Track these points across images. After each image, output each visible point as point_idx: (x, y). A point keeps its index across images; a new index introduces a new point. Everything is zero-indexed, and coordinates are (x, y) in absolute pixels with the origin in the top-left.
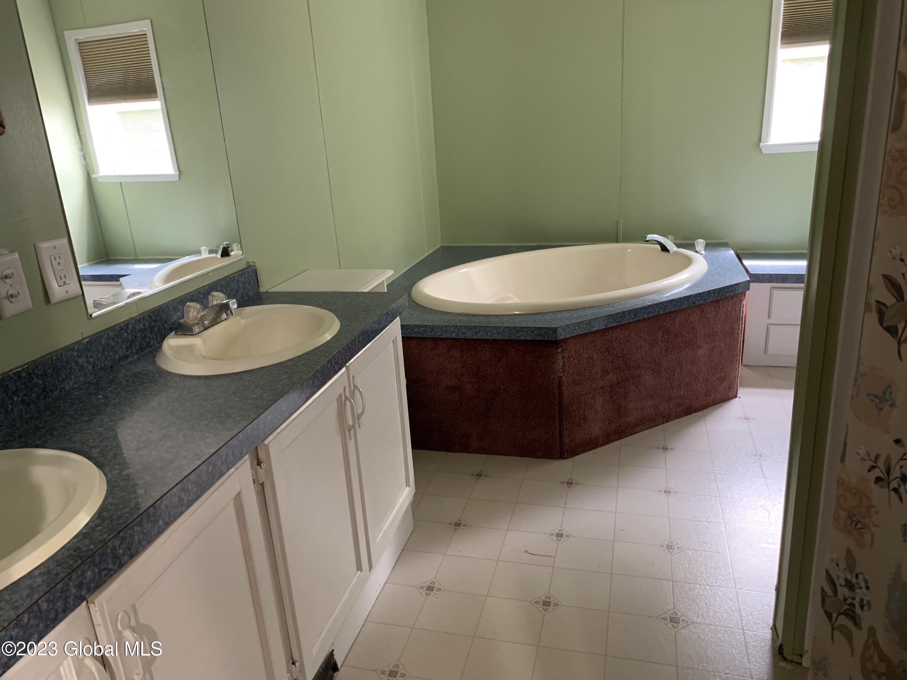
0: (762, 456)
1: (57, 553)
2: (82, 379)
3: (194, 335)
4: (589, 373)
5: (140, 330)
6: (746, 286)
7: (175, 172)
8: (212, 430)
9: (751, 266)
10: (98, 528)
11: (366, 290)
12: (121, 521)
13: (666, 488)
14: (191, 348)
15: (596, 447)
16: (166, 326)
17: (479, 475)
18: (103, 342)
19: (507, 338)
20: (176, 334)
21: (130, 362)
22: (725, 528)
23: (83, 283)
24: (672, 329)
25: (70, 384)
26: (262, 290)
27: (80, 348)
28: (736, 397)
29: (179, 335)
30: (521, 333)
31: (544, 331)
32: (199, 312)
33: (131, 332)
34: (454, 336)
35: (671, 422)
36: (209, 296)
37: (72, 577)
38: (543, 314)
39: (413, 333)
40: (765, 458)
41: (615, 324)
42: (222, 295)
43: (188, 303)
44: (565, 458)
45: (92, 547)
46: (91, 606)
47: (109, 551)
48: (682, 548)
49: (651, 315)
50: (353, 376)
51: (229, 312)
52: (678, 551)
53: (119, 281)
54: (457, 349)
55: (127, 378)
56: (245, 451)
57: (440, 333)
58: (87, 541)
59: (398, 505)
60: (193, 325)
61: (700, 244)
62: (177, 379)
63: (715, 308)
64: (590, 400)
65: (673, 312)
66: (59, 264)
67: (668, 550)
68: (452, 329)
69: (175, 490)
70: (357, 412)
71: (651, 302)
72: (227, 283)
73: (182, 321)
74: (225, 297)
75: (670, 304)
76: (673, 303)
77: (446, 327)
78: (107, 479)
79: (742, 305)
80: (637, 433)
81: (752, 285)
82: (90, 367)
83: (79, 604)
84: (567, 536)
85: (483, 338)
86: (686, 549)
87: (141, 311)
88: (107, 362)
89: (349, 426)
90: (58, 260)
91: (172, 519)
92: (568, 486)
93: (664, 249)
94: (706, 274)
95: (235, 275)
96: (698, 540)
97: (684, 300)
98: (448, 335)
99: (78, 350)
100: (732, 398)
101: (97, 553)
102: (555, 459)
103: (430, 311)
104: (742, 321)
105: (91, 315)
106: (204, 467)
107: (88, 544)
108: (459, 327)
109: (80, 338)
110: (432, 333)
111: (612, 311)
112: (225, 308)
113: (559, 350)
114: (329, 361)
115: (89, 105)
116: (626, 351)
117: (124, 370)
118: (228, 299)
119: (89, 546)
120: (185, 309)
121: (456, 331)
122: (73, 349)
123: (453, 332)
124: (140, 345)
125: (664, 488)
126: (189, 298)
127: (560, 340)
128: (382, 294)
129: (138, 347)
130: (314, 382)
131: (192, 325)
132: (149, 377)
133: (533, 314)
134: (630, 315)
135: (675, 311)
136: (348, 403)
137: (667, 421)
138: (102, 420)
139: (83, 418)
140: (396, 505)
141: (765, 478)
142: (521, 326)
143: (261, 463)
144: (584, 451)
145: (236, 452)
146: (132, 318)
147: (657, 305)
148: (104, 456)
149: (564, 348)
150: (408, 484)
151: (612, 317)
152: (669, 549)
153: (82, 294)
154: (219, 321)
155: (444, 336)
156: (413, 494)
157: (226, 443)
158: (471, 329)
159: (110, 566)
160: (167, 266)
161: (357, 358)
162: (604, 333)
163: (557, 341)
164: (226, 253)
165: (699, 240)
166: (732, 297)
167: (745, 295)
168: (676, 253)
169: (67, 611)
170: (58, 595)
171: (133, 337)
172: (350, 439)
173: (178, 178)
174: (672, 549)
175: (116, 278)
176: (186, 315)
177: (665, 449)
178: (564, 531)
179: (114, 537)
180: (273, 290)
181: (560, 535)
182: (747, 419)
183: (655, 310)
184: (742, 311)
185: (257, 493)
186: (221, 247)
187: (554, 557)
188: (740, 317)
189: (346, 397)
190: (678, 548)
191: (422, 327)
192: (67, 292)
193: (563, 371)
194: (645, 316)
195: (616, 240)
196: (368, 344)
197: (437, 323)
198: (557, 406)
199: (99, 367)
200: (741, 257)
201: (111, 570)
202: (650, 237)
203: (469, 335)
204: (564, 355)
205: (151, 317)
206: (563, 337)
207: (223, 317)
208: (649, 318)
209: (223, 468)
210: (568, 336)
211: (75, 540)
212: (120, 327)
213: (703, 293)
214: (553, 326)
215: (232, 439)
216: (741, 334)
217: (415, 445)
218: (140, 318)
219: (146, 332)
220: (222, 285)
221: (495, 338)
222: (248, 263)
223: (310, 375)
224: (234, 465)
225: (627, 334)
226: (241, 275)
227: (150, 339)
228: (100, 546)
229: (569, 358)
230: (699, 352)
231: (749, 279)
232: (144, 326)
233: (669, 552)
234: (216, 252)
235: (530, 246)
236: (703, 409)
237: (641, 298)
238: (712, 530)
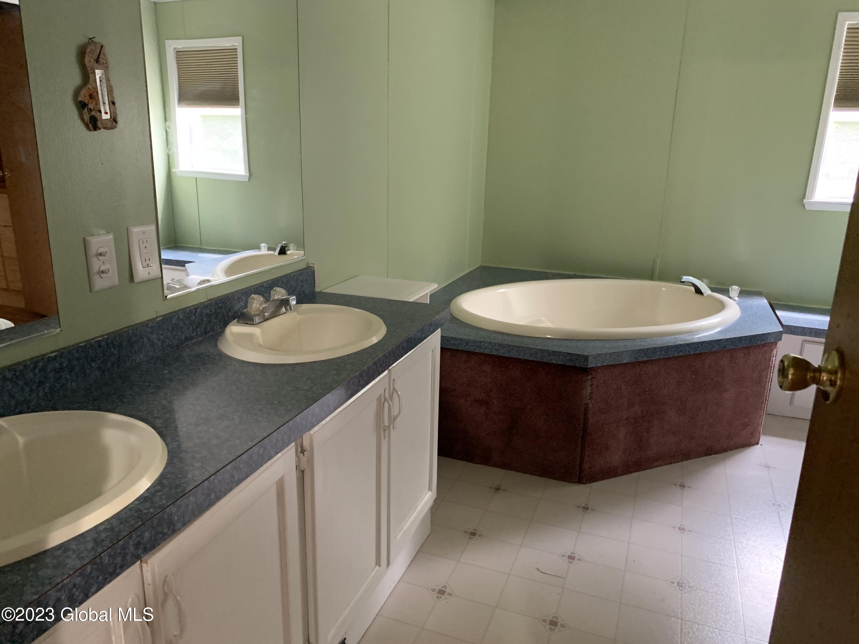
0: (781, 506)
1: (121, 511)
2: (151, 353)
3: (254, 324)
4: (616, 403)
5: (207, 315)
6: (778, 336)
7: (246, 173)
8: (266, 415)
9: (783, 317)
10: (158, 494)
11: (411, 300)
12: (179, 490)
13: (680, 525)
14: (250, 337)
15: (615, 476)
16: (230, 313)
17: (497, 489)
18: (173, 322)
19: (539, 359)
20: (238, 322)
21: (195, 343)
22: (738, 573)
23: (163, 266)
24: (701, 370)
25: (141, 357)
26: (317, 290)
27: (153, 325)
28: (758, 444)
29: (241, 323)
30: (552, 357)
31: (576, 357)
32: (262, 304)
33: (198, 316)
34: (487, 352)
35: (690, 461)
36: (272, 291)
37: (132, 536)
38: (576, 341)
39: (448, 344)
40: (783, 508)
41: (646, 359)
42: (283, 291)
43: (253, 295)
44: (583, 483)
45: (152, 510)
46: (144, 565)
47: (166, 516)
48: (693, 588)
49: (681, 354)
50: (394, 379)
51: (288, 307)
52: (689, 589)
53: (184, 266)
54: (489, 364)
55: (190, 358)
56: (293, 439)
57: (474, 348)
58: (148, 505)
59: (419, 508)
60: (255, 315)
61: (735, 290)
62: (236, 364)
63: (745, 354)
64: (613, 430)
65: (703, 353)
66: (145, 247)
67: (678, 587)
68: (486, 345)
69: (228, 467)
70: (393, 413)
71: (682, 341)
72: (288, 280)
73: (245, 310)
74: (286, 294)
75: (702, 345)
76: (704, 345)
77: (481, 342)
78: (168, 448)
79: (772, 355)
80: (656, 467)
81: (785, 336)
82: (160, 344)
83: (135, 563)
84: (579, 560)
85: (515, 357)
86: (697, 589)
87: (209, 298)
88: (174, 341)
89: (385, 426)
90: (145, 244)
91: (222, 494)
92: (583, 511)
93: (698, 291)
94: (738, 320)
95: (295, 273)
96: (710, 582)
97: (715, 343)
98: (482, 350)
99: (151, 327)
100: (754, 445)
101: (155, 517)
102: (573, 483)
103: (466, 325)
104: (771, 370)
105: (166, 297)
106: (255, 449)
107: (148, 507)
108: (493, 344)
109: (155, 317)
110: (467, 347)
111: (644, 346)
112: (285, 303)
113: (589, 378)
114: (375, 363)
115: (179, 107)
116: (653, 386)
117: (188, 350)
118: (288, 295)
119: (149, 509)
120: (249, 300)
121: (490, 347)
122: (147, 326)
123: (486, 348)
124: (205, 328)
125: (679, 525)
126: (253, 290)
127: (590, 368)
128: (426, 305)
129: (203, 330)
130: (359, 381)
131: (253, 315)
132: (211, 358)
133: (566, 340)
134: (661, 351)
135: (706, 352)
136: (386, 404)
137: (687, 459)
138: (166, 394)
139: (150, 390)
140: (417, 507)
141: (782, 528)
142: (554, 350)
143: (305, 451)
144: (602, 479)
145: (285, 438)
146: (201, 303)
147: (688, 345)
148: (166, 427)
149: (593, 376)
150: (430, 489)
151: (644, 352)
152: (680, 586)
153: (161, 276)
154: (278, 314)
155: (477, 351)
156: (434, 499)
157: (278, 429)
158: (504, 347)
159: (165, 531)
160: (229, 257)
161: (399, 362)
162: (634, 366)
163: (587, 368)
164: (283, 251)
165: (734, 287)
166: (763, 346)
167: (776, 345)
168: (709, 296)
169: (124, 567)
170: (119, 551)
171: (200, 321)
172: (385, 438)
173: (248, 179)
174: (683, 587)
175: (182, 264)
176: (249, 306)
177: (682, 486)
178: (576, 554)
179: (172, 503)
180: (325, 291)
181: (571, 558)
182: (767, 467)
183: (685, 350)
184: (771, 361)
185: (298, 478)
186: (280, 245)
187: (564, 578)
188: (769, 366)
189: (385, 398)
190: (689, 587)
191: (458, 340)
192: (149, 274)
193: (590, 399)
194: (676, 354)
195: (651, 277)
196: (410, 350)
197: (472, 338)
198: (581, 432)
199: (167, 344)
200: (774, 307)
201: (166, 534)
202: (685, 278)
203: (502, 353)
204: (593, 383)
205: (218, 304)
206: (593, 365)
207: (281, 311)
208: (678, 357)
209: (272, 452)
210: (599, 365)
211: (137, 502)
212: (190, 310)
213: (734, 338)
214: (585, 353)
215: (283, 425)
216: (769, 383)
217: (442, 452)
218: (208, 304)
219: (212, 317)
220: (283, 281)
221: (527, 358)
222: (308, 263)
223: (357, 374)
224: (282, 451)
225: (656, 370)
226: (301, 274)
227: (214, 324)
228: (159, 510)
229: (597, 386)
230: (725, 396)
231: (782, 330)
232: (211, 311)
233: (679, 589)
234: (274, 250)
235: (566, 274)
236: (723, 452)
237: (672, 337)
238: (724, 574)
